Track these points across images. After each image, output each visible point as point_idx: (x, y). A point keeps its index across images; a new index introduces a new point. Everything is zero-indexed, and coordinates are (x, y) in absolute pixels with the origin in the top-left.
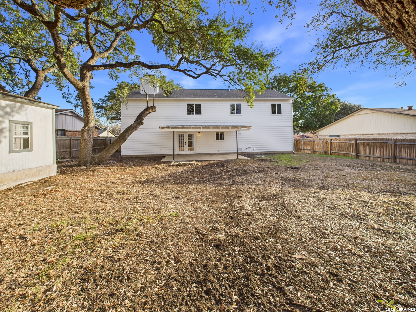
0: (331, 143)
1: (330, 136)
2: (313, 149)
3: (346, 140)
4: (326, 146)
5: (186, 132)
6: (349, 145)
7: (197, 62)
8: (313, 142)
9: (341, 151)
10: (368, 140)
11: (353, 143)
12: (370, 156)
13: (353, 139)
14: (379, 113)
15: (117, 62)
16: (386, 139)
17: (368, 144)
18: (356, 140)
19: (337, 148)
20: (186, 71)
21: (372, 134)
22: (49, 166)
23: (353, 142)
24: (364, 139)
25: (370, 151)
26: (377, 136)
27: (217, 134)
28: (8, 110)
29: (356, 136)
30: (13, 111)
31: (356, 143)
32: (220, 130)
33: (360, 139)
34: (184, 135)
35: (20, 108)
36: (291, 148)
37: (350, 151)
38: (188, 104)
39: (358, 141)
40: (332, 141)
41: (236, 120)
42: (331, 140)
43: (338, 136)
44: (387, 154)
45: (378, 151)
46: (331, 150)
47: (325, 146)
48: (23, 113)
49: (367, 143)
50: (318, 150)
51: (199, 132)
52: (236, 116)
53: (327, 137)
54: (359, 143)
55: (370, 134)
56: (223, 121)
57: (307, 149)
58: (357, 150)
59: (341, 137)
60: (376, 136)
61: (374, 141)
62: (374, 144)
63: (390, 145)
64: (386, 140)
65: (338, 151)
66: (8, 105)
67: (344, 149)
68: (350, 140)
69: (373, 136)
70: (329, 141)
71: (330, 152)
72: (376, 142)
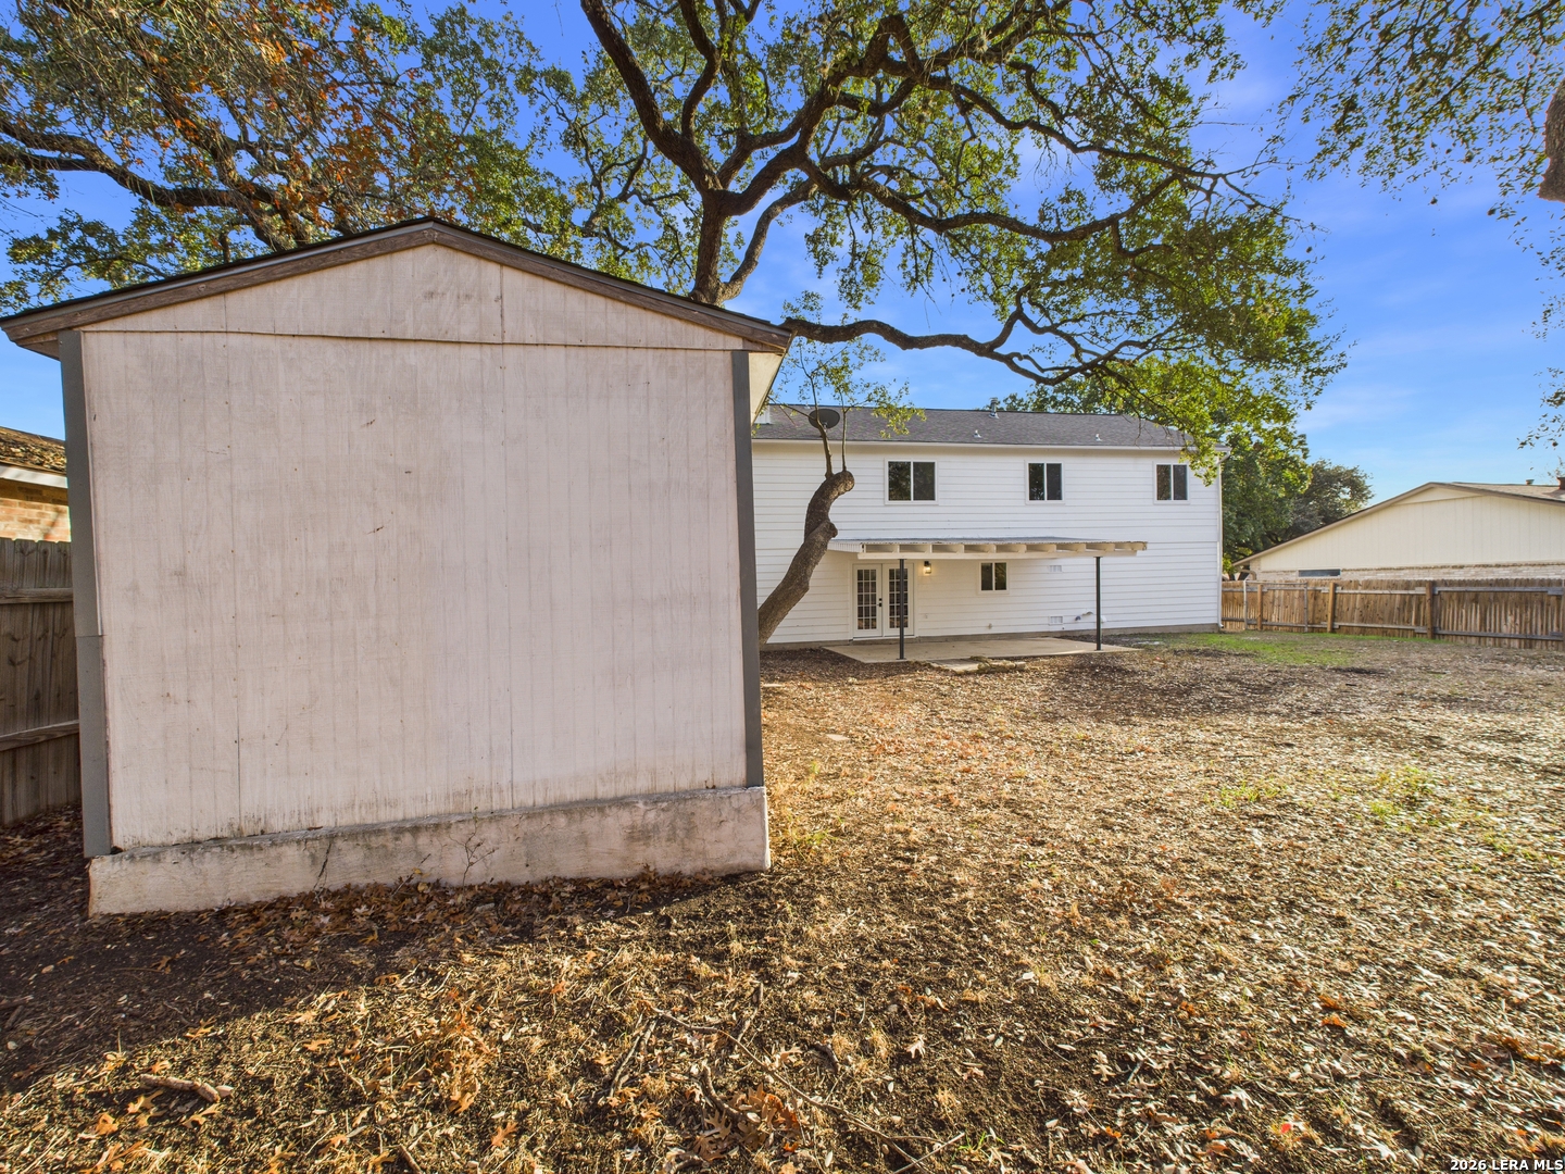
0: (1335, 594)
1: (1303, 573)
2: (1261, 616)
3: (1393, 585)
4: (1314, 605)
5: (881, 563)
6: (1403, 602)
7: (1053, 329)
8: (1263, 594)
9: (1372, 621)
10: (1477, 583)
11: (1419, 596)
12: (1483, 633)
13: (1420, 584)
14: (1487, 499)
15: (789, 319)
16: (1543, 580)
17: (1476, 598)
18: (1433, 584)
19: (1357, 613)
20: (1015, 359)
21: (1462, 567)
23: (1421, 591)
24: (1460, 583)
25: (1483, 620)
26: (1477, 573)
27: (986, 569)
29: (1402, 573)
31: (1433, 596)
32: (993, 556)
33: (1445, 583)
34: (874, 572)
36: (1214, 613)
37: (1409, 622)
38: (890, 464)
39: (1438, 589)
40: (1339, 590)
41: (1044, 519)
42: (1335, 586)
43: (1336, 572)
44: (1545, 627)
45: (1510, 619)
46: (1334, 618)
47: (1310, 608)
49: (1472, 596)
50: (1282, 622)
51: (927, 563)
52: (1046, 506)
53: (1294, 578)
54: (1445, 596)
55: (1454, 567)
56: (1006, 525)
57: (1237, 616)
58: (1435, 615)
59: (1345, 577)
60: (1473, 571)
61: (1497, 589)
62: (1499, 595)
63: (1553, 599)
64: (1542, 582)
65: (1363, 621)
67: (1386, 616)
68: (1408, 585)
69: (1461, 571)
70: (1328, 590)
71: (1332, 625)
72: (1506, 589)
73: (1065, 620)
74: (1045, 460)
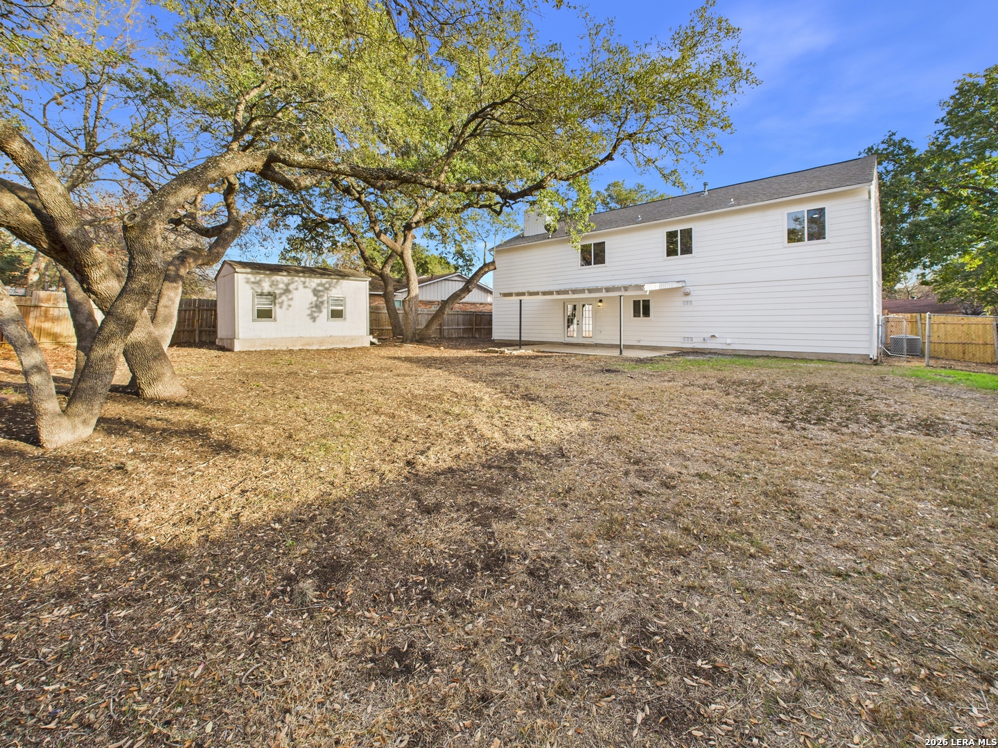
5: (578, 301)
22: (362, 336)
27: (636, 303)
28: (327, 286)
30: (330, 286)
34: (576, 306)
35: (337, 283)
38: (582, 246)
41: (677, 269)
48: (338, 287)
51: (601, 301)
56: (650, 275)
66: (327, 282)
73: (694, 340)
74: (678, 228)
